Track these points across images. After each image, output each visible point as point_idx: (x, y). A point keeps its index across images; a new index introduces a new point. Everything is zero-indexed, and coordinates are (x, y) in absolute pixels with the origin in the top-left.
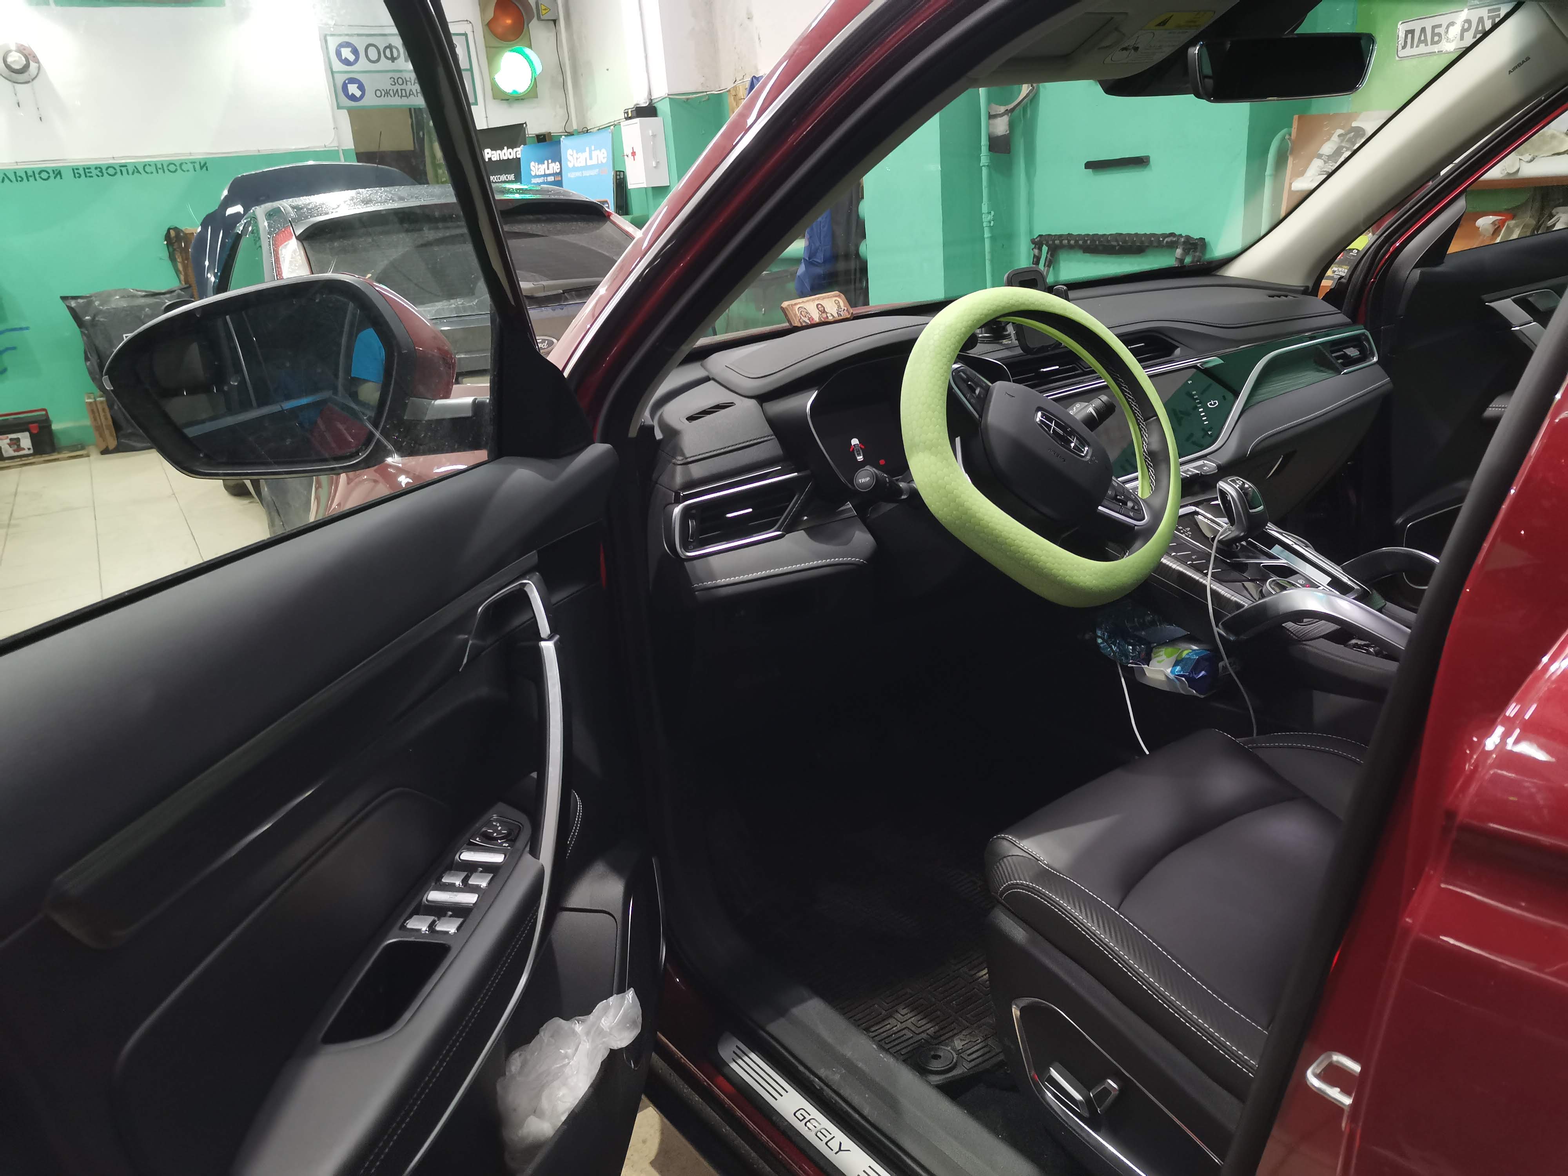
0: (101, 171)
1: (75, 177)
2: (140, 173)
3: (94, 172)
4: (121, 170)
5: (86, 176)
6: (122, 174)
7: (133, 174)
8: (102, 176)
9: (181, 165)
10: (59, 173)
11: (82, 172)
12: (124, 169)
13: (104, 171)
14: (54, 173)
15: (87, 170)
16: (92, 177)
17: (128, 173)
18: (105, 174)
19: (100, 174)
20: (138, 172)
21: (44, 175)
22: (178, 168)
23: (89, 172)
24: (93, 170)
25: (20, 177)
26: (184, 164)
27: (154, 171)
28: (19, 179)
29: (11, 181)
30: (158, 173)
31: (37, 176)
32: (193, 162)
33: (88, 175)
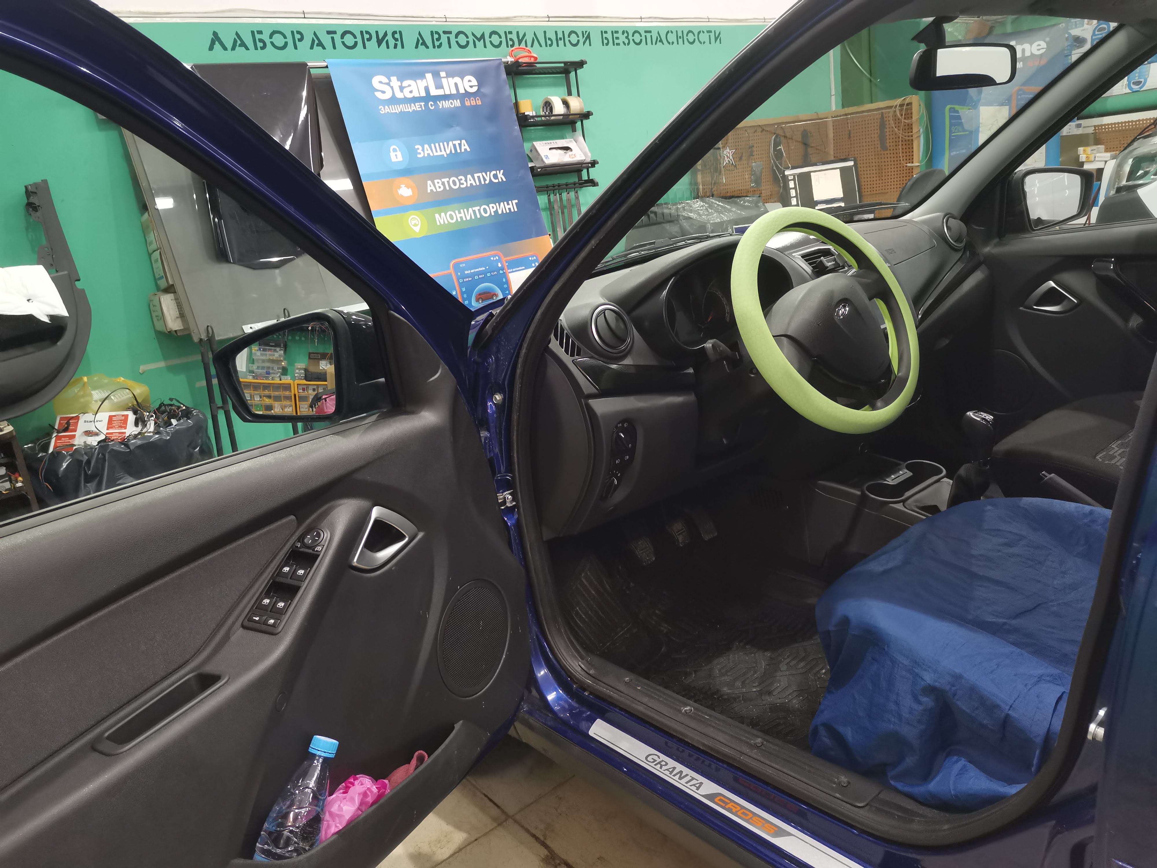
0: (627, 37)
1: (603, 45)
2: (663, 44)
3: (622, 38)
4: (646, 36)
5: (614, 45)
6: (646, 44)
7: (656, 44)
8: (629, 44)
9: (699, 33)
10: (589, 37)
11: (609, 36)
12: (648, 35)
13: (630, 37)
14: (583, 37)
15: (615, 35)
16: (618, 44)
17: (652, 44)
18: (631, 41)
19: (626, 41)
20: (661, 41)
21: (574, 39)
22: (696, 37)
23: (617, 38)
24: (620, 35)
25: (550, 39)
26: (701, 34)
27: (676, 42)
28: (549, 42)
29: (541, 46)
30: (678, 44)
31: (567, 39)
32: (709, 32)
33: (616, 41)
